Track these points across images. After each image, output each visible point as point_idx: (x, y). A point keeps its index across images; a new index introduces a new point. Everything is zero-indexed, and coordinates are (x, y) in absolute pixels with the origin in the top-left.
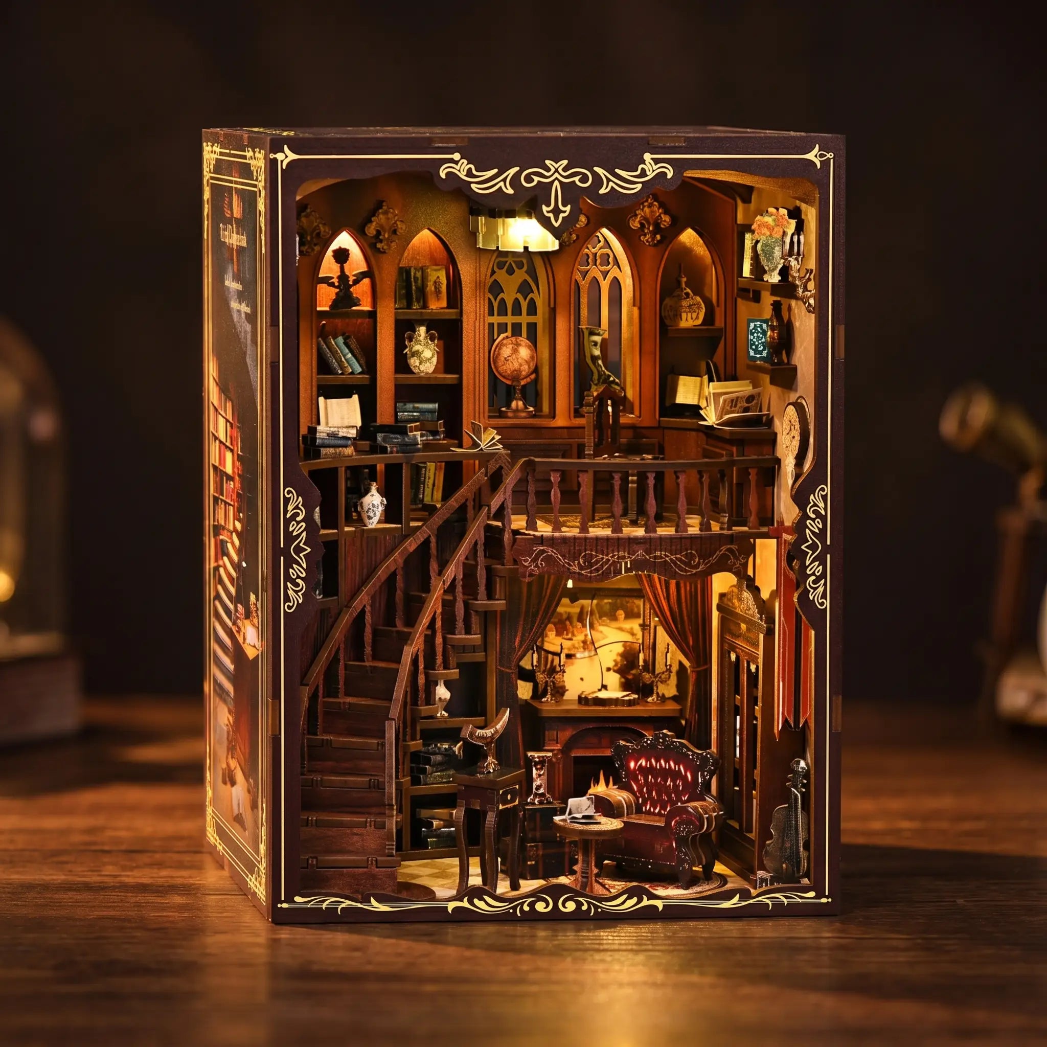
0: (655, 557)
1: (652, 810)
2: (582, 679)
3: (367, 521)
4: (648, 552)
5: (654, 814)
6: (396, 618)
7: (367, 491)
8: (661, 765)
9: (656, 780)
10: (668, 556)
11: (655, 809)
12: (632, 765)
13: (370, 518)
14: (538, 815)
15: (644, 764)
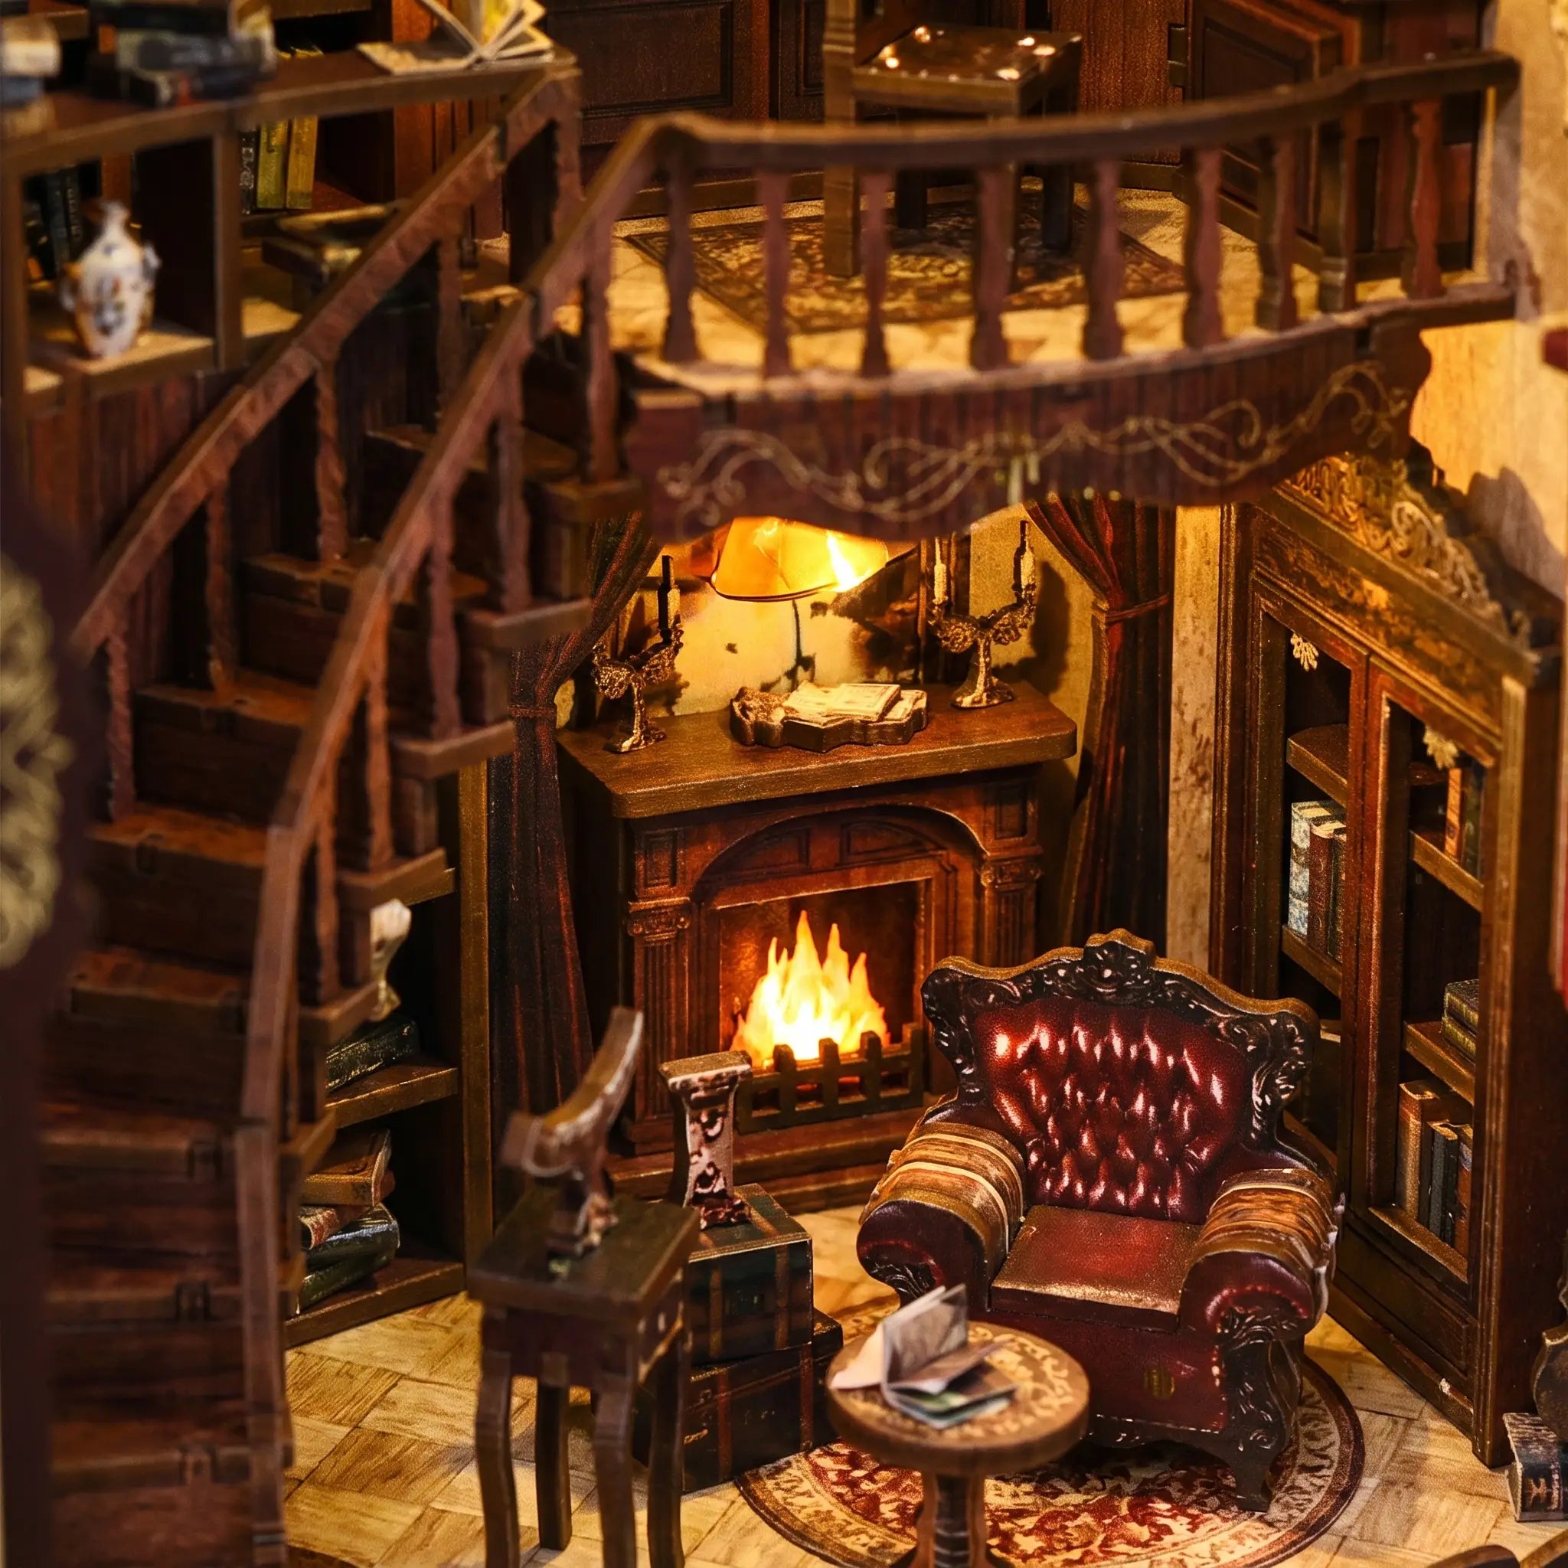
0: (1123, 440)
1: (1079, 1189)
2: (731, 648)
3: (96, 342)
4: (1099, 423)
5: (1084, 1204)
6: (207, 658)
7: (90, 234)
8: (1108, 1048)
9: (1091, 1095)
10: (1164, 432)
11: (1089, 1187)
12: (1002, 1044)
13: (106, 330)
14: (715, 1279)
15: (1045, 1043)
